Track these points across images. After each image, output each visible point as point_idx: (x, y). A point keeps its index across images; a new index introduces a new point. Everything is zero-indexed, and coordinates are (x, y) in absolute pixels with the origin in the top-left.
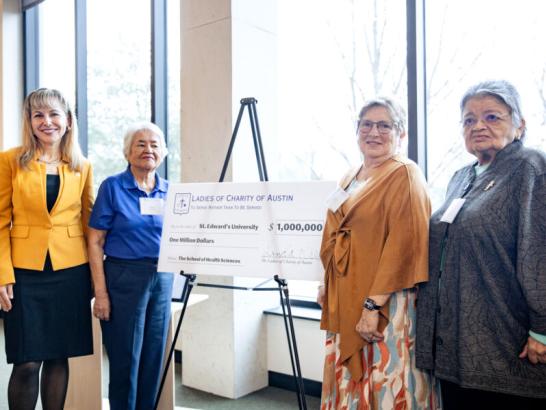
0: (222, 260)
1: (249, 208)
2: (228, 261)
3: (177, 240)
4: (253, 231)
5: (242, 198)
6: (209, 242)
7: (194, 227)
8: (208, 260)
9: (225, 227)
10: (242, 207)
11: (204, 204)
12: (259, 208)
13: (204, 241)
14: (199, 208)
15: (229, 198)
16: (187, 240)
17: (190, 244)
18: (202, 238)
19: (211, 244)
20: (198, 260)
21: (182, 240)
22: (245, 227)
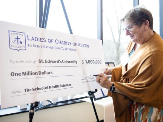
0: (61, 86)
1: (70, 49)
2: (64, 86)
3: (19, 74)
4: (74, 64)
5: (65, 43)
6: (48, 73)
7: (34, 62)
8: (51, 87)
9: (58, 62)
10: (66, 49)
11: (38, 43)
12: (75, 50)
13: (45, 73)
14: (35, 46)
15: (57, 42)
16: (30, 73)
17: (32, 76)
18: (42, 71)
19: (50, 75)
20: (43, 88)
21: (24, 74)
22: (70, 62)
